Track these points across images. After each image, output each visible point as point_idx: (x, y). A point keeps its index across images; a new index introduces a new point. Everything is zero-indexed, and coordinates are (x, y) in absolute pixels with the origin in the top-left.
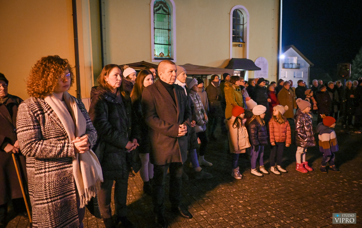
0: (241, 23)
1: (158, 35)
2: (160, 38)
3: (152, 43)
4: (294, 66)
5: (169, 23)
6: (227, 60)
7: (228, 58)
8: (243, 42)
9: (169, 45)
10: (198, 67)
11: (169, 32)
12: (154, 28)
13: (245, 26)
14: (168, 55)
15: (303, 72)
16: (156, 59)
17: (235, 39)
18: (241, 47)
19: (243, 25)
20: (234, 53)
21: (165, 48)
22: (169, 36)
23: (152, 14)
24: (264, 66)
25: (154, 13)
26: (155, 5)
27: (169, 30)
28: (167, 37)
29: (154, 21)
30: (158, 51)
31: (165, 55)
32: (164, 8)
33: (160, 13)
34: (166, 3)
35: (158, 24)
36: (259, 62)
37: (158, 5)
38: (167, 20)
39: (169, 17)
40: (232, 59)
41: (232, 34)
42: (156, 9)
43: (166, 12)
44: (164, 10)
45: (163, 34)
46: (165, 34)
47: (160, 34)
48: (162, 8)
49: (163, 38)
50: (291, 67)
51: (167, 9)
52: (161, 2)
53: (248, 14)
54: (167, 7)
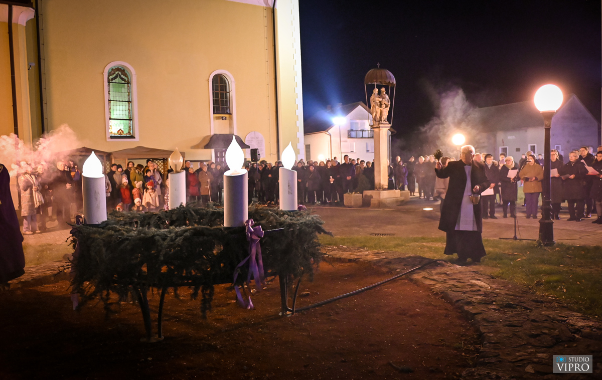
0: (228, 91)
1: (115, 109)
2: (119, 110)
3: (107, 118)
4: (366, 134)
5: (129, 93)
6: (208, 136)
7: (209, 134)
8: (230, 114)
9: (130, 120)
10: (149, 150)
11: (129, 105)
12: (110, 100)
13: (231, 93)
14: (129, 132)
16: (112, 137)
17: (216, 111)
18: (226, 119)
19: (229, 92)
20: (217, 127)
21: (125, 125)
22: (129, 110)
23: (106, 83)
24: (259, 143)
25: (109, 82)
26: (110, 72)
27: (130, 101)
28: (127, 112)
29: (109, 91)
30: (115, 127)
31: (125, 133)
32: (122, 76)
33: (117, 82)
34: (124, 70)
35: (115, 95)
36: (252, 138)
37: (114, 73)
38: (126, 90)
39: (128, 86)
40: (215, 135)
41: (214, 104)
42: (111, 77)
43: (125, 80)
44: (122, 79)
45: (121, 107)
46: (124, 107)
47: (118, 107)
48: (120, 76)
49: (121, 112)
50: (361, 136)
51: (126, 77)
52: (118, 69)
53: (233, 79)
54: (126, 75)
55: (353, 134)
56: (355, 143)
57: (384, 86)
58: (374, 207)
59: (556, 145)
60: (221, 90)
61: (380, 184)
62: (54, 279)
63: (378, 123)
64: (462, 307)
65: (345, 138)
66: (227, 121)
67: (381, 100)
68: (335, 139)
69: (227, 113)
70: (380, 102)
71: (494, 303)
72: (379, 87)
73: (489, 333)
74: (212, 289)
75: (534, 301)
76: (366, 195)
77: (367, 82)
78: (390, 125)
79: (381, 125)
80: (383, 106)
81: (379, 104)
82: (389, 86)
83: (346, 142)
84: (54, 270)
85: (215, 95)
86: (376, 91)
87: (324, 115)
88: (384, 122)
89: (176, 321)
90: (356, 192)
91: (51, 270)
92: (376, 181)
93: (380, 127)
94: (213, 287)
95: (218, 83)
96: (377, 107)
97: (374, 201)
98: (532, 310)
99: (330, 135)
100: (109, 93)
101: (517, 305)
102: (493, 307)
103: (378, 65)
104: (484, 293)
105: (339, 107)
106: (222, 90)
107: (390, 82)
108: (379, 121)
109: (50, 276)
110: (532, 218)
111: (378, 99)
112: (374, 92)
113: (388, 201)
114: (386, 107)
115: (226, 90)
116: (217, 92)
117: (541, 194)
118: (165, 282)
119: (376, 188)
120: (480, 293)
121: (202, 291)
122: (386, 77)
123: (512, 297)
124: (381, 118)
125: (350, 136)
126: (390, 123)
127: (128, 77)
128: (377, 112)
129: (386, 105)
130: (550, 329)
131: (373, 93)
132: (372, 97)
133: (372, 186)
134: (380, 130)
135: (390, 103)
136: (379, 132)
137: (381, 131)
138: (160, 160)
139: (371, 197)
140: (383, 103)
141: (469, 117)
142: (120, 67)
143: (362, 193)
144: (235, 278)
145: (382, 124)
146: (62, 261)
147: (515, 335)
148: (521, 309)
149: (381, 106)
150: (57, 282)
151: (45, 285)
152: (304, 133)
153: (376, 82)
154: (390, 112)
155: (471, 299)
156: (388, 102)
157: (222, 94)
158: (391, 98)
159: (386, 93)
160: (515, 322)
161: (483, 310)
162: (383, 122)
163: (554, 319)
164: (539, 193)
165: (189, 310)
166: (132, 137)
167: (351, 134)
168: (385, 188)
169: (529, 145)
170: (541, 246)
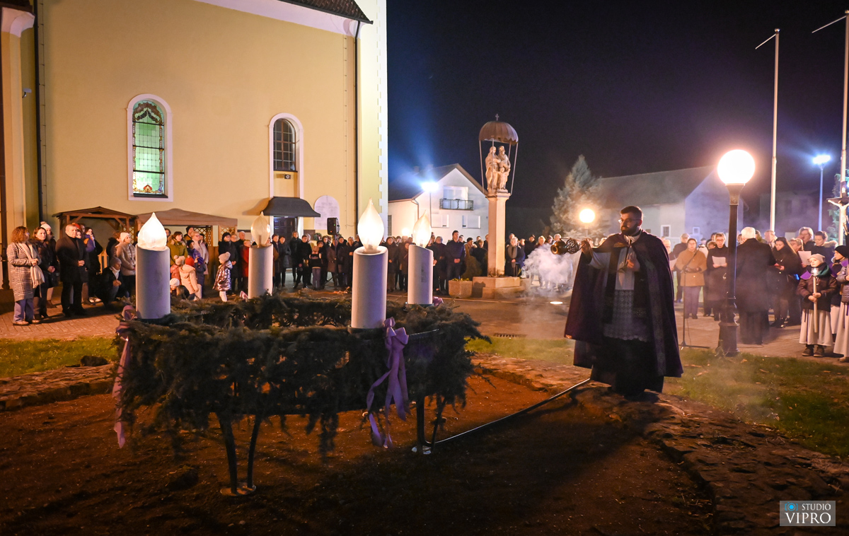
0: (294, 141)
1: (141, 157)
2: (146, 160)
3: (130, 170)
4: (462, 205)
5: (161, 138)
6: (264, 199)
7: (267, 197)
8: (296, 171)
9: (161, 173)
10: (188, 214)
11: (161, 153)
12: (134, 146)
13: (297, 144)
14: (160, 190)
15: (479, 217)
16: (136, 195)
17: (278, 166)
18: (290, 178)
19: (295, 143)
20: (278, 187)
21: (154, 179)
22: (161, 159)
23: (130, 122)
24: (332, 211)
25: (134, 122)
26: (137, 109)
27: (162, 149)
28: (159, 162)
29: (134, 134)
30: (141, 182)
31: (154, 190)
32: (153, 114)
33: (146, 122)
34: (155, 107)
35: (141, 140)
36: (323, 204)
37: (142, 110)
38: (158, 133)
39: (161, 128)
40: (274, 197)
41: (274, 158)
42: (137, 115)
43: (156, 120)
44: (152, 118)
45: (150, 156)
46: (154, 156)
47: (146, 155)
48: (149, 114)
49: (150, 162)
50: (456, 207)
51: (158, 115)
52: (147, 105)
53: (301, 127)
54: (157, 113)
55: (447, 204)
56: (448, 216)
57: (502, 144)
58: (487, 298)
59: (694, 228)
60: (284, 140)
61: (495, 269)
62: (72, 393)
63: (495, 190)
64: (660, 441)
65: (436, 209)
66: (292, 181)
67: (499, 161)
68: (424, 210)
69: (291, 171)
70: (498, 164)
71: (702, 437)
72: (497, 145)
73: (716, 481)
74: (335, 418)
75: (751, 433)
76: (476, 283)
77: (482, 137)
78: (509, 195)
79: (498, 194)
80: (501, 169)
81: (496, 166)
82: (509, 145)
83: (437, 213)
84: (70, 380)
85: (277, 146)
86: (493, 149)
87: (410, 178)
88: (503, 191)
89: (267, 460)
90: (464, 279)
91: (66, 380)
92: (490, 265)
93: (497, 196)
94: (337, 416)
95: (280, 130)
96: (494, 171)
97: (487, 290)
98: (755, 447)
99: (418, 204)
100: (134, 137)
101: (733, 440)
102: (703, 442)
103: (497, 116)
104: (679, 422)
105: (429, 169)
106: (286, 140)
107: (511, 139)
108: (496, 189)
109: (66, 389)
110: (690, 318)
111: (496, 161)
112: (491, 151)
113: (506, 291)
114: (505, 171)
115: (291, 141)
116: (278, 141)
117: (702, 288)
118: (265, 408)
119: (490, 274)
120: (676, 421)
121: (322, 422)
122: (507, 133)
123: (720, 428)
124: (498, 184)
125: (442, 207)
126: (509, 192)
127: (160, 117)
128: (493, 177)
129: (505, 168)
130: (796, 477)
131: (489, 152)
132: (489, 158)
133: (484, 271)
134: (497, 200)
135: (510, 166)
136: (495, 203)
137: (498, 202)
138: (202, 228)
139: (483, 285)
140: (501, 166)
141: (590, 188)
142: (149, 103)
143: (471, 280)
144: (369, 404)
145: (499, 192)
146: (79, 366)
147: (754, 485)
148: (740, 445)
149: (499, 169)
150: (75, 398)
151: (59, 403)
152: (389, 200)
153: (495, 138)
154: (510, 178)
155: (667, 430)
156: (508, 164)
157: (286, 146)
158: (511, 160)
159: (505, 153)
160: (744, 465)
161: (691, 447)
162: (500, 190)
163: (793, 463)
164: (700, 287)
165: (281, 442)
166: (164, 196)
167: (443, 204)
169: (662, 226)
170: (722, 356)
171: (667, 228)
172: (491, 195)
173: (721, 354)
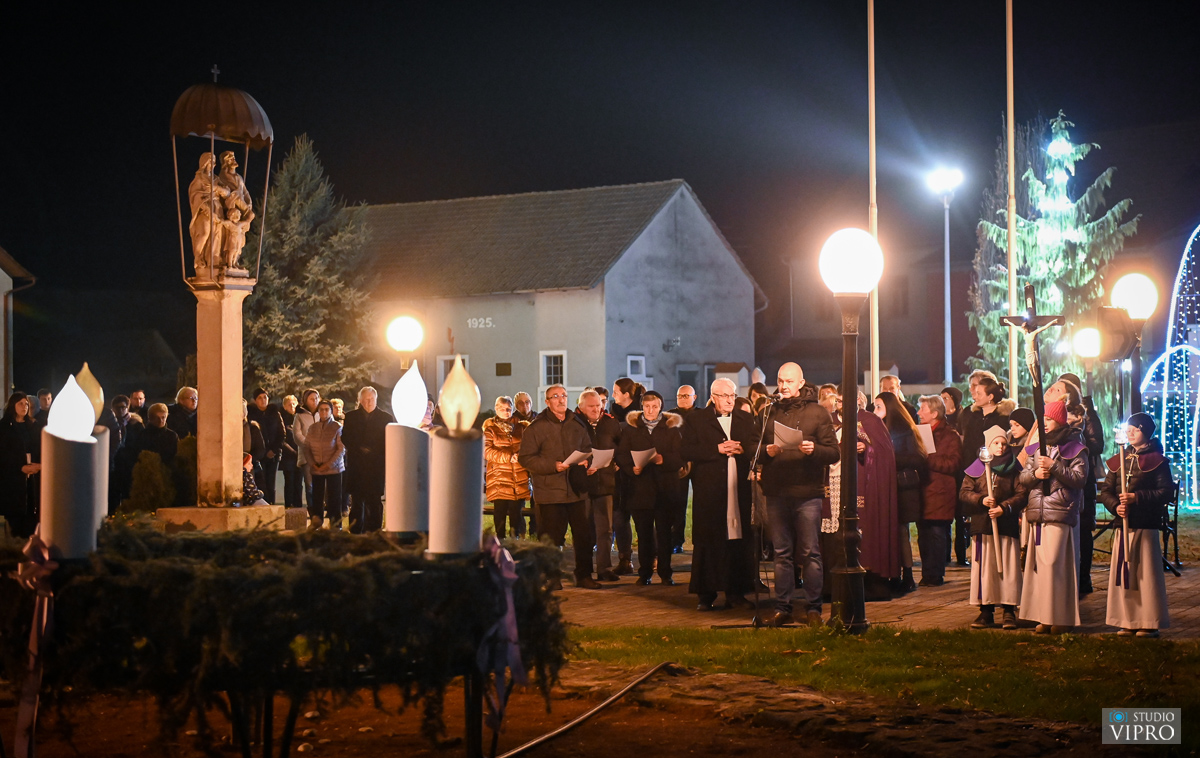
61: (219, 484)
63: (215, 272)
67: (225, 193)
70: (222, 200)
77: (183, 129)
78: (253, 282)
79: (227, 282)
80: (230, 214)
81: (218, 206)
82: (244, 147)
86: (208, 162)
88: (237, 271)
92: (205, 473)
93: (223, 287)
103: (215, 71)
107: (246, 134)
108: (220, 267)
111: (215, 191)
112: (203, 166)
114: (243, 219)
119: (204, 499)
122: (250, 119)
124: (224, 254)
126: (252, 274)
128: (211, 234)
129: (242, 212)
131: (197, 167)
132: (198, 182)
134: (222, 297)
135: (250, 205)
136: (219, 307)
137: (225, 302)
140: (232, 206)
145: (228, 276)
149: (225, 214)
153: (218, 131)
156: (246, 202)
159: (238, 170)
162: (231, 270)
168: (236, 500)
169: (543, 354)
170: (842, 633)
171: (558, 360)
172: (204, 283)
173: (839, 629)
